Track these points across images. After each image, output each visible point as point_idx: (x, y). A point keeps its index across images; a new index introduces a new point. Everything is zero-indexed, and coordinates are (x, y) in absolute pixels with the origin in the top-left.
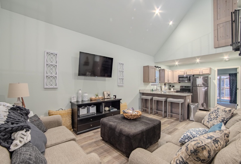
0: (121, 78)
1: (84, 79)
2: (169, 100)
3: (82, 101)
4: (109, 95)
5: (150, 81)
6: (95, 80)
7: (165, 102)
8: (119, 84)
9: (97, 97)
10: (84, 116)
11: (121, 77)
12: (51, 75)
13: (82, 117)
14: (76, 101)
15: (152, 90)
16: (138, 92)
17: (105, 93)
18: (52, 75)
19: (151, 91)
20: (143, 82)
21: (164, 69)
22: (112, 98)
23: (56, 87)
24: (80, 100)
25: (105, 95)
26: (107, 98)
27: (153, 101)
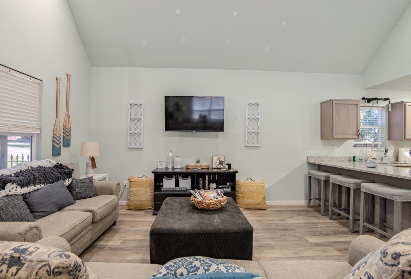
0: (253, 131)
1: (180, 136)
2: (366, 188)
3: (173, 168)
4: (221, 163)
5: (335, 136)
6: (197, 137)
7: (355, 190)
8: (248, 143)
9: (198, 164)
10: (168, 191)
11: (253, 129)
12: (135, 132)
13: (164, 191)
14: (165, 167)
15: (354, 157)
16: (305, 161)
17: (215, 158)
18: (137, 132)
19: (350, 161)
20: (321, 139)
21: (402, 102)
22: (224, 168)
23: (140, 147)
24: (170, 167)
25: (213, 162)
26: (218, 168)
27: (331, 185)
